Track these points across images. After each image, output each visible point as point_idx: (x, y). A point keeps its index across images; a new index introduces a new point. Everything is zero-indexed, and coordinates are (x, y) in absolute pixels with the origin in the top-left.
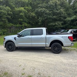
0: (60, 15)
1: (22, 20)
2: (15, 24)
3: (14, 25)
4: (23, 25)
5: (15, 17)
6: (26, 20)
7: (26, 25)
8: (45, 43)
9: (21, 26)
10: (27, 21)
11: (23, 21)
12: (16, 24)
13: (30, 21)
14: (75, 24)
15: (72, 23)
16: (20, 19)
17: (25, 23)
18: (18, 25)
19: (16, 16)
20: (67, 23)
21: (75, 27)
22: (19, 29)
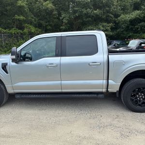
0: (108, 9)
1: (22, 18)
2: (5, 29)
3: (5, 31)
4: (26, 30)
5: (6, 11)
6: (33, 20)
7: (33, 30)
8: (105, 82)
9: (21, 34)
10: (35, 21)
11: (25, 21)
12: (10, 28)
13: (41, 22)
14: (138, 28)
15: (131, 27)
16: (17, 17)
17: (31, 26)
18: (13, 31)
19: (8, 8)
20: (120, 27)
21: (138, 35)
22: (17, 39)
